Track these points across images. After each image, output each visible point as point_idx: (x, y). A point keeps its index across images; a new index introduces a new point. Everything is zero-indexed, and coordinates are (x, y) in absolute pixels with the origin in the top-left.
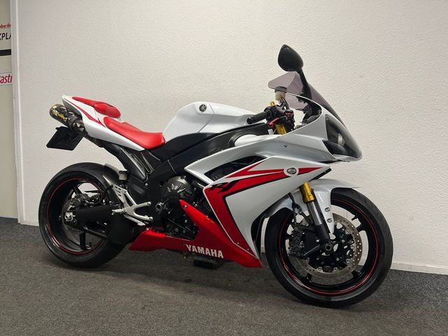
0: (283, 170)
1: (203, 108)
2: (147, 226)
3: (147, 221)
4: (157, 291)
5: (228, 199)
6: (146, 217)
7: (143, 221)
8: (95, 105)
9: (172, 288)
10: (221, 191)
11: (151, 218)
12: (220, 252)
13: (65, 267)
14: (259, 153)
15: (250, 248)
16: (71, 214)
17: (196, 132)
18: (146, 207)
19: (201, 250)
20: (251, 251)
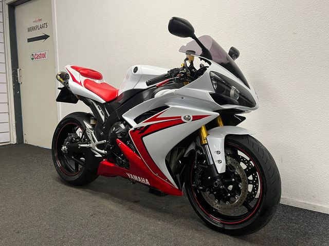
0: (180, 117)
1: (136, 70)
2: (103, 158)
3: (103, 154)
4: (109, 206)
5: (145, 139)
6: (103, 152)
7: (101, 154)
8: (81, 71)
9: (121, 205)
10: (140, 133)
11: (106, 152)
12: (147, 180)
13: (66, 184)
14: (167, 104)
15: (167, 179)
16: (66, 147)
17: (132, 88)
18: (103, 143)
19: (136, 178)
20: (168, 181)
